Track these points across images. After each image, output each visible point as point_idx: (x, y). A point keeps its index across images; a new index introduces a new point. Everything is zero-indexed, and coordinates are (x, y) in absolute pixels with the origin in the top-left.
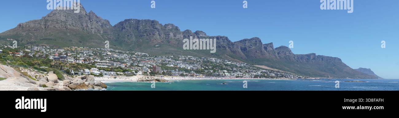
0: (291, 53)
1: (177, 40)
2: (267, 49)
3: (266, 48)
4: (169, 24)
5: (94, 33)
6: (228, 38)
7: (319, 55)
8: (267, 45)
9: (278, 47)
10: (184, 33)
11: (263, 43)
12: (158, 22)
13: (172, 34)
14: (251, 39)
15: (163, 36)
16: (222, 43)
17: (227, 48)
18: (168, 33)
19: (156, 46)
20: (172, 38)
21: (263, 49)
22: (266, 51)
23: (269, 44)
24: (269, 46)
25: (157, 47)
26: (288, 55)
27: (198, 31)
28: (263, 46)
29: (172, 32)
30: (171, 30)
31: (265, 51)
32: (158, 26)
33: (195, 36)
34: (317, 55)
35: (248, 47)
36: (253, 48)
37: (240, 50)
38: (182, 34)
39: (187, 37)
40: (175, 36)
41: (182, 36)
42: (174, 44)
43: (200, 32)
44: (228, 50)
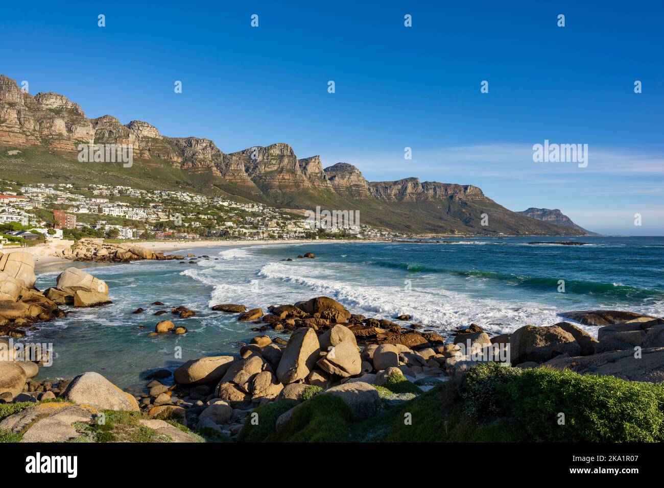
0: (360, 178)
2: (307, 171)
3: (304, 169)
4: (50, 93)
6: (215, 144)
7: (426, 183)
8: (306, 161)
9: (332, 167)
10: (96, 123)
11: (298, 158)
12: (15, 84)
13: (60, 124)
14: (271, 147)
15: (32, 125)
16: (201, 156)
17: (214, 169)
18: (50, 119)
20: (60, 134)
21: (299, 172)
22: (305, 174)
23: (311, 159)
24: (311, 164)
26: (354, 185)
27: (136, 121)
28: (297, 164)
29: (63, 118)
30: (58, 112)
31: (304, 176)
33: (130, 135)
34: (421, 181)
35: (263, 167)
36: (275, 168)
37: (245, 174)
38: (91, 126)
39: (107, 135)
40: (70, 130)
41: (92, 132)
42: (70, 152)
43: (142, 126)
44: (216, 172)
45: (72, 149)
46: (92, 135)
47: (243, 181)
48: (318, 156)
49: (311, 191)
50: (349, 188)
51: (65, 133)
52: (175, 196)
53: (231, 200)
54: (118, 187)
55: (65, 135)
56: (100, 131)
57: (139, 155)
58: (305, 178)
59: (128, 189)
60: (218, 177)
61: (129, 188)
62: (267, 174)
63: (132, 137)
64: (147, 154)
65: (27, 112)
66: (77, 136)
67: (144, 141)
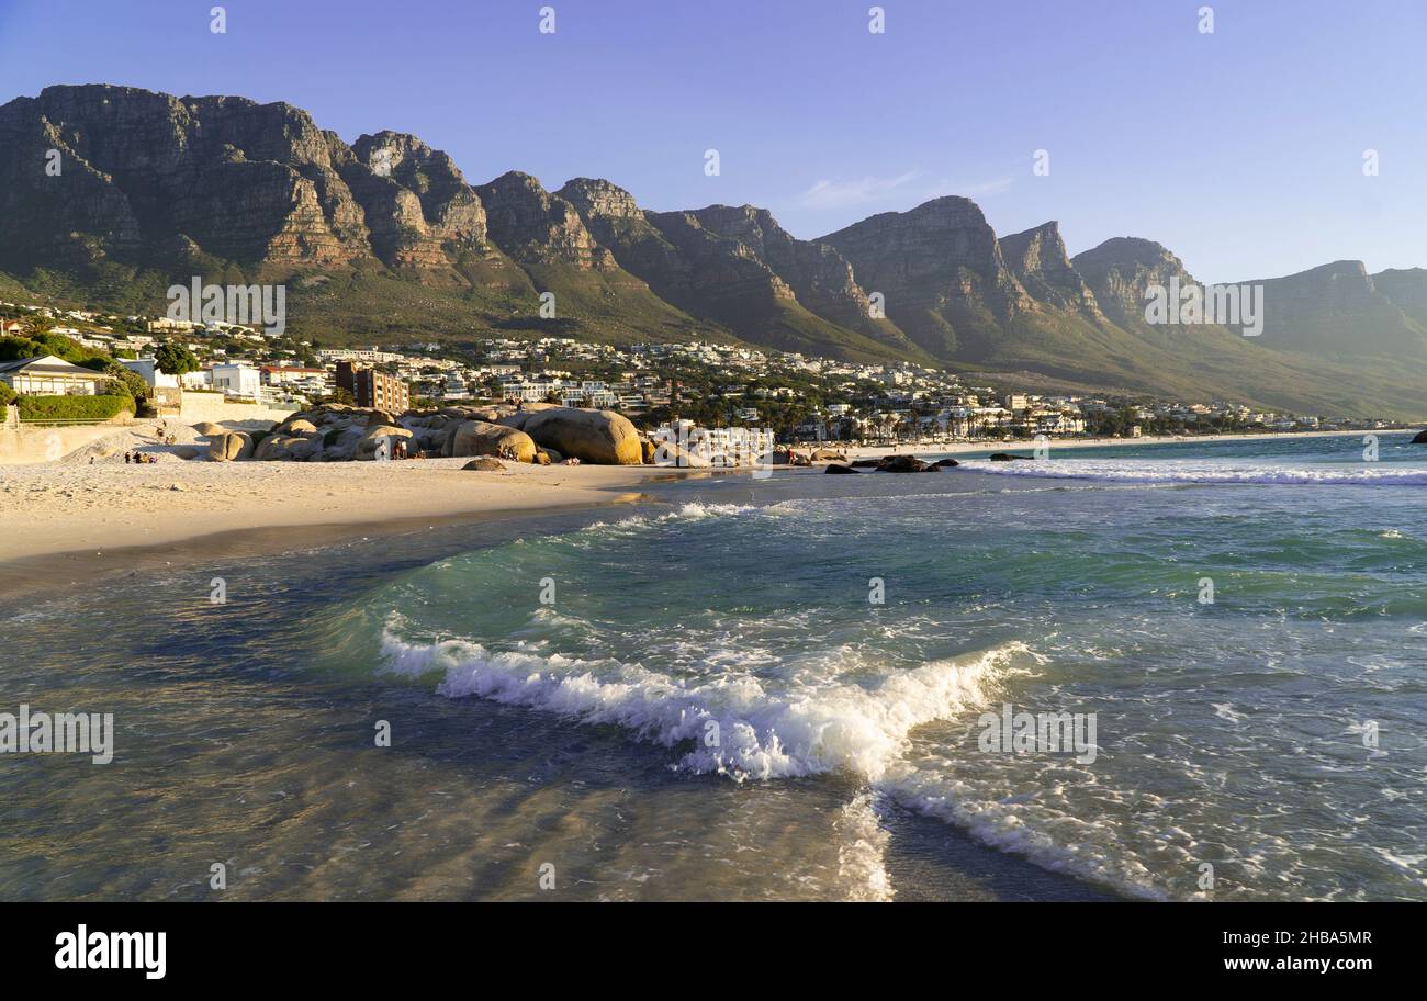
1: (447, 246)
2: (1023, 266)
3: (1016, 263)
4: (384, 134)
6: (772, 216)
8: (1020, 242)
10: (489, 193)
12: (309, 121)
13: (410, 203)
15: (350, 213)
16: (741, 255)
17: (777, 280)
18: (387, 193)
20: (412, 231)
21: (1002, 270)
23: (1033, 234)
24: (1035, 247)
27: (579, 180)
28: (997, 251)
29: (416, 189)
30: (404, 175)
31: (1015, 281)
33: (568, 216)
35: (903, 266)
37: (855, 290)
38: (478, 202)
39: (513, 220)
40: (432, 216)
41: (481, 217)
42: (434, 271)
43: (593, 190)
44: (783, 291)
45: (439, 262)
46: (480, 225)
48: (1052, 226)
49: (1038, 322)
51: (420, 225)
52: (683, 353)
53: (827, 357)
54: (543, 341)
55: (423, 232)
56: (497, 212)
57: (589, 264)
58: (1020, 289)
59: (569, 345)
60: (787, 301)
61: (569, 341)
63: (572, 219)
64: (609, 259)
65: (337, 185)
66: (448, 230)
67: (600, 227)
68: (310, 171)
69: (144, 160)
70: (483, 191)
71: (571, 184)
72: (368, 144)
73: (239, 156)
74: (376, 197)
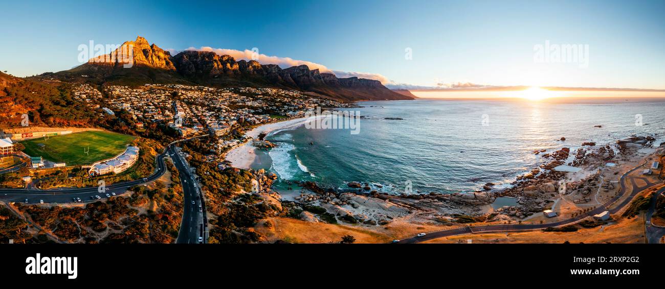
0: (335, 77)
1: (233, 71)
2: (314, 75)
3: (312, 74)
4: (225, 55)
5: (158, 66)
6: (279, 66)
8: (314, 71)
9: (324, 73)
11: (310, 70)
12: (216, 54)
13: (228, 65)
14: (300, 66)
15: (221, 66)
16: (274, 72)
19: (216, 76)
20: (229, 68)
21: (310, 75)
25: (217, 78)
28: (310, 72)
29: (229, 63)
30: (227, 61)
32: (216, 58)
34: (358, 78)
35: (297, 74)
36: (302, 74)
37: (290, 77)
39: (242, 66)
40: (231, 67)
41: (238, 66)
43: (253, 62)
44: (280, 77)
46: (238, 68)
47: (289, 80)
48: (318, 69)
50: (330, 81)
58: (313, 78)
60: (280, 79)
62: (298, 77)
63: (250, 67)
64: (255, 72)
65: (219, 63)
66: (233, 68)
67: (254, 67)
68: (215, 61)
69: (195, 60)
70: (238, 62)
71: (250, 61)
72: (223, 57)
73: (207, 59)
74: (224, 63)
